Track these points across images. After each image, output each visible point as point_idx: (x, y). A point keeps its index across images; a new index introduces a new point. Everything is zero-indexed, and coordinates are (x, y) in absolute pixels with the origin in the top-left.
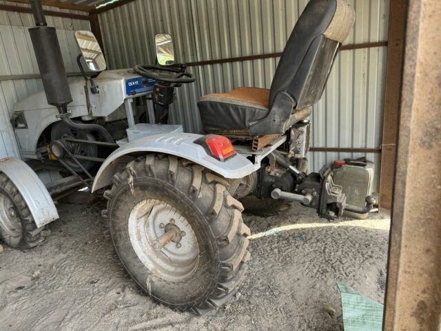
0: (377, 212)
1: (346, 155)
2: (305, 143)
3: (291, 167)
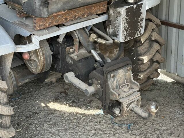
2: (122, 27)
3: (93, 51)
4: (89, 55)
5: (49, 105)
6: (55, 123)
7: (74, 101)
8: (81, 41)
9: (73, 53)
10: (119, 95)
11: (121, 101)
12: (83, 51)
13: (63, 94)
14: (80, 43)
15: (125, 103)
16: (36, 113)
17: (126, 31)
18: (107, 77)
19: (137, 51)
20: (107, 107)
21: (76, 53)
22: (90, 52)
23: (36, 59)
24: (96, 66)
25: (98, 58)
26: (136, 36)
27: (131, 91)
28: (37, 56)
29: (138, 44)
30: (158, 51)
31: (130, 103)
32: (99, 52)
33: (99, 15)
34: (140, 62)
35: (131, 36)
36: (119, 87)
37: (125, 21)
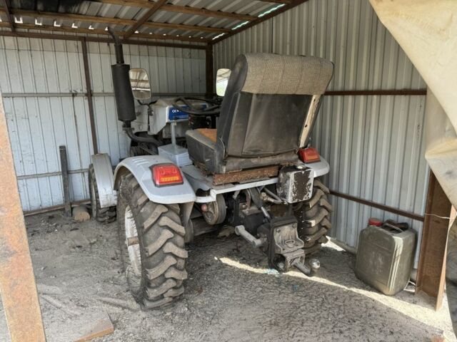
0: (413, 294)
1: (392, 216)
2: (291, 189)
3: (262, 208)
4: (259, 211)
5: (221, 259)
6: (225, 276)
7: (244, 259)
8: (253, 199)
9: (245, 209)
10: (284, 249)
11: (285, 255)
12: (254, 208)
13: (235, 251)
14: (252, 201)
15: (289, 258)
16: (209, 265)
17: (295, 193)
18: (273, 231)
19: (305, 215)
20: (272, 260)
21: (247, 209)
22: (260, 209)
23: (212, 211)
24: (264, 221)
25: (267, 215)
26: (304, 199)
27: (296, 248)
28: (214, 208)
29: (307, 208)
30: (326, 217)
31: (294, 259)
32: (269, 210)
33: (271, 177)
34: (308, 226)
35: (299, 198)
36: (283, 242)
37: (293, 184)
